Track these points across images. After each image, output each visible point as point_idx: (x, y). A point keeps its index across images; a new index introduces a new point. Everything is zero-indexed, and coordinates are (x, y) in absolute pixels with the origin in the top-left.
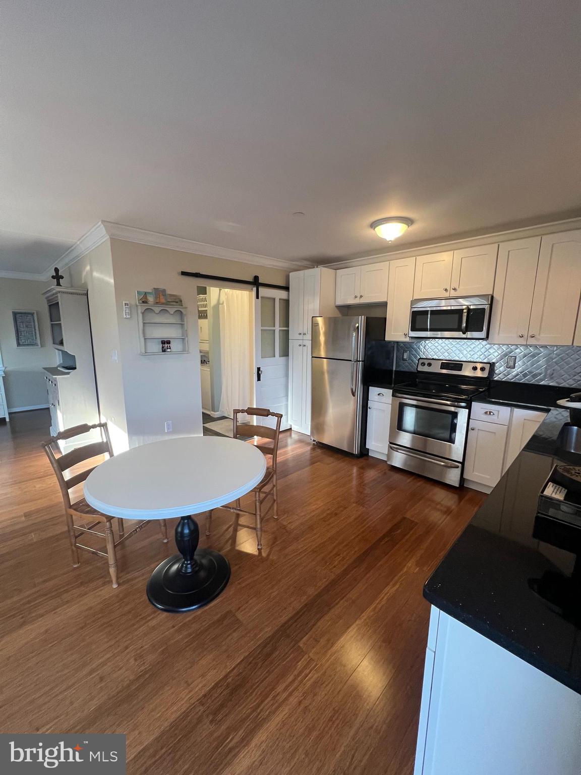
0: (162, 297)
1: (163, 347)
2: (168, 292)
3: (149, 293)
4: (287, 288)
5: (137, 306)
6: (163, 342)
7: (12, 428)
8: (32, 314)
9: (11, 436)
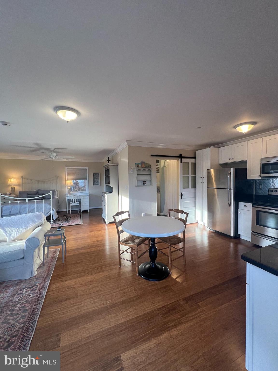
0: (144, 165)
1: (143, 184)
2: (146, 163)
3: (139, 163)
4: (195, 158)
5: (135, 168)
6: (143, 182)
7: (89, 214)
8: (98, 174)
9: (89, 217)
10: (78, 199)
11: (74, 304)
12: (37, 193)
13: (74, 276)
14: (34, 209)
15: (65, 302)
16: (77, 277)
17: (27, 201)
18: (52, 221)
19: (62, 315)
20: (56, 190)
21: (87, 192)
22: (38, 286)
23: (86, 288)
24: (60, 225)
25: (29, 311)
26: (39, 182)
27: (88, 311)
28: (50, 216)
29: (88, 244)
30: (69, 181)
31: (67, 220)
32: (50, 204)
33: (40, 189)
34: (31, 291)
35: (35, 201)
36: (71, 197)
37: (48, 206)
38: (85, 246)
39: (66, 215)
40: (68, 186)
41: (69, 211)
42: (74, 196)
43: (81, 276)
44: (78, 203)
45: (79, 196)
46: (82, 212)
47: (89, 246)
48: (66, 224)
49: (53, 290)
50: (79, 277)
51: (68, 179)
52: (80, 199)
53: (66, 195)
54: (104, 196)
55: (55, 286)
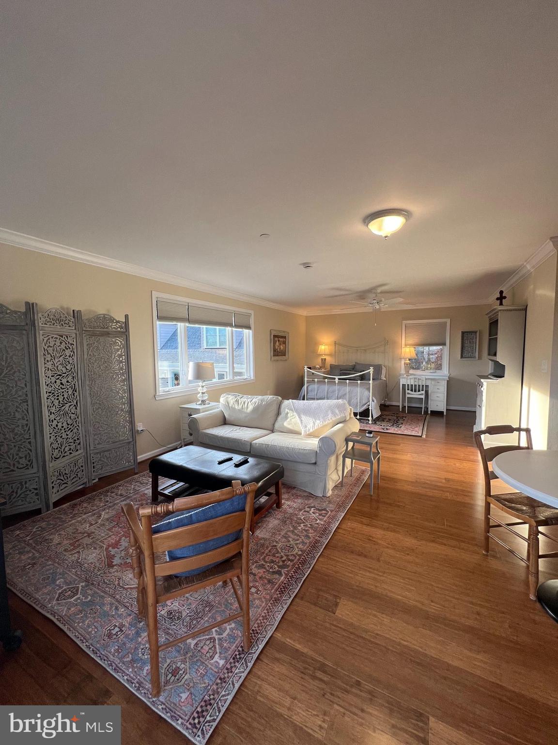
7: (446, 420)
8: (476, 332)
9: (444, 425)
10: (423, 386)
11: (370, 568)
12: (354, 369)
13: (383, 525)
14: (345, 394)
15: (358, 558)
16: (387, 529)
17: (337, 381)
18: (370, 418)
19: (349, 573)
20: (383, 364)
21: (445, 372)
22: (328, 512)
23: (398, 555)
24: (383, 429)
25: (311, 540)
26: (357, 350)
27: (389, 594)
28: (368, 410)
29: (424, 479)
30: (407, 349)
31: (397, 422)
32: (368, 389)
33: (358, 362)
34: (320, 515)
35: (348, 381)
36: (409, 381)
37: (366, 393)
38: (418, 480)
39: (397, 414)
40: (405, 359)
41: (404, 407)
42: (415, 378)
43: (394, 531)
44: (422, 394)
45: (426, 379)
46: (429, 412)
47: (425, 483)
48: (393, 430)
49: (346, 528)
50: (391, 531)
51: (406, 345)
52: (427, 386)
53: (400, 375)
54: (481, 385)
55: (349, 524)
